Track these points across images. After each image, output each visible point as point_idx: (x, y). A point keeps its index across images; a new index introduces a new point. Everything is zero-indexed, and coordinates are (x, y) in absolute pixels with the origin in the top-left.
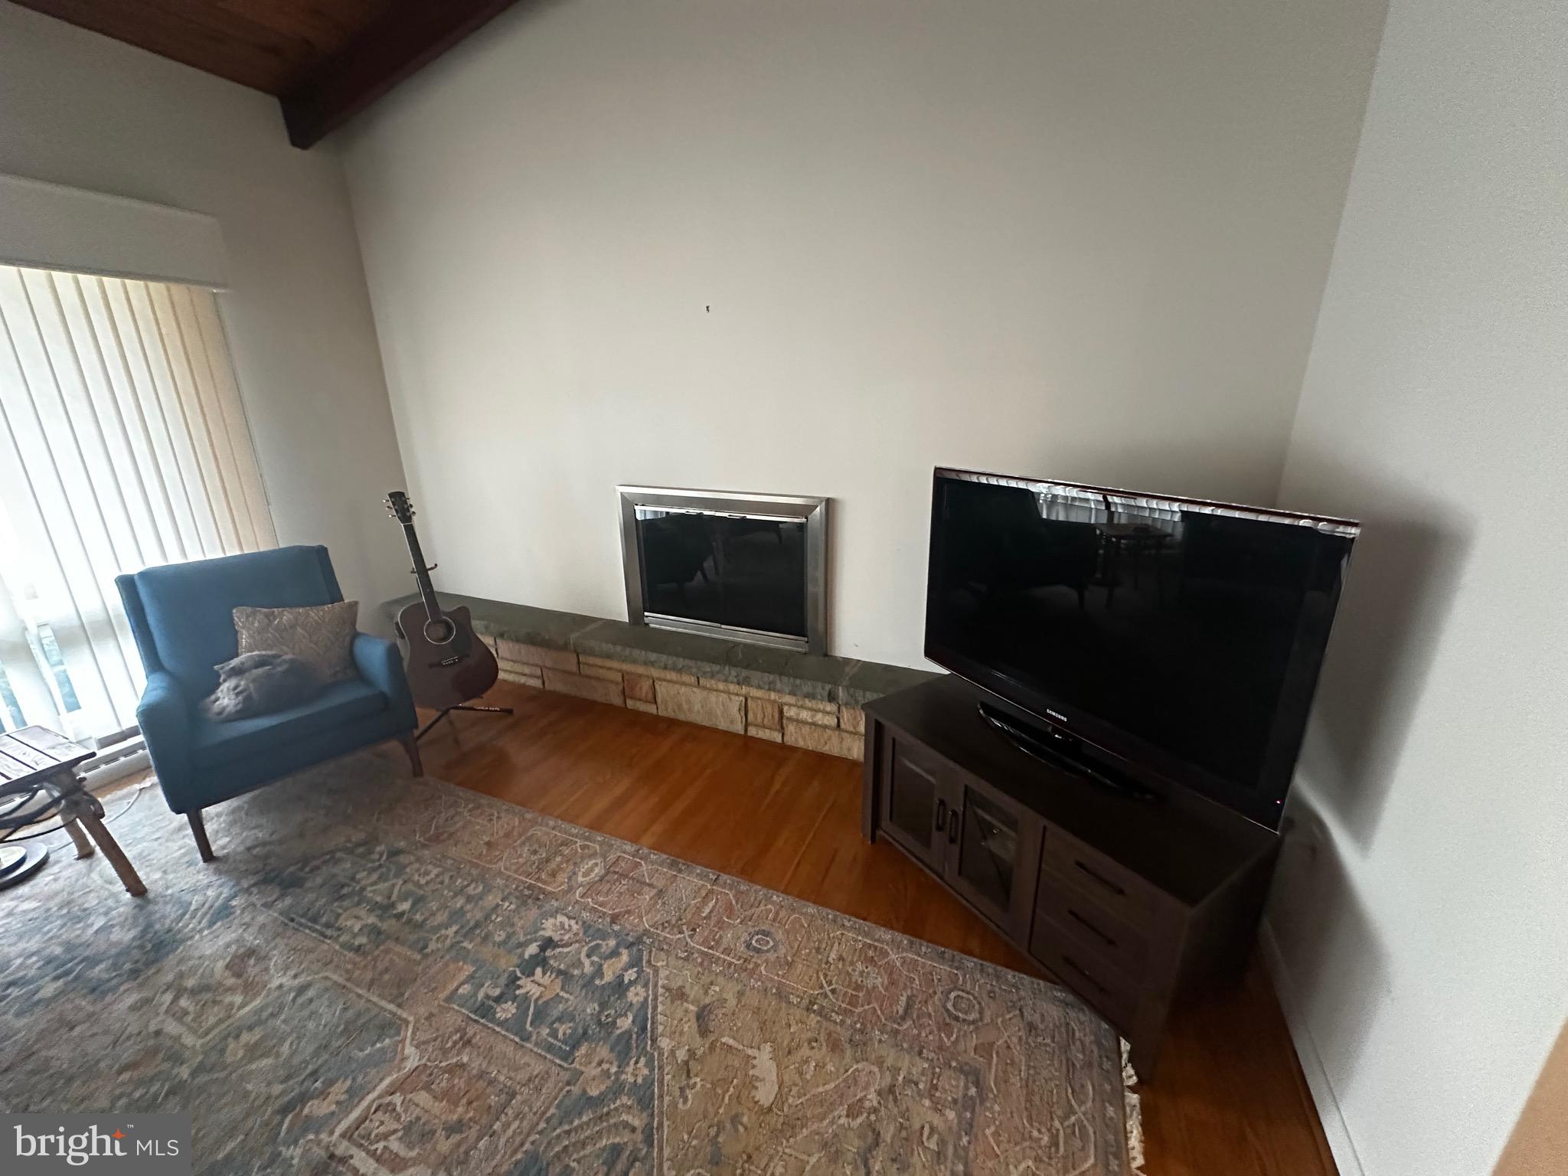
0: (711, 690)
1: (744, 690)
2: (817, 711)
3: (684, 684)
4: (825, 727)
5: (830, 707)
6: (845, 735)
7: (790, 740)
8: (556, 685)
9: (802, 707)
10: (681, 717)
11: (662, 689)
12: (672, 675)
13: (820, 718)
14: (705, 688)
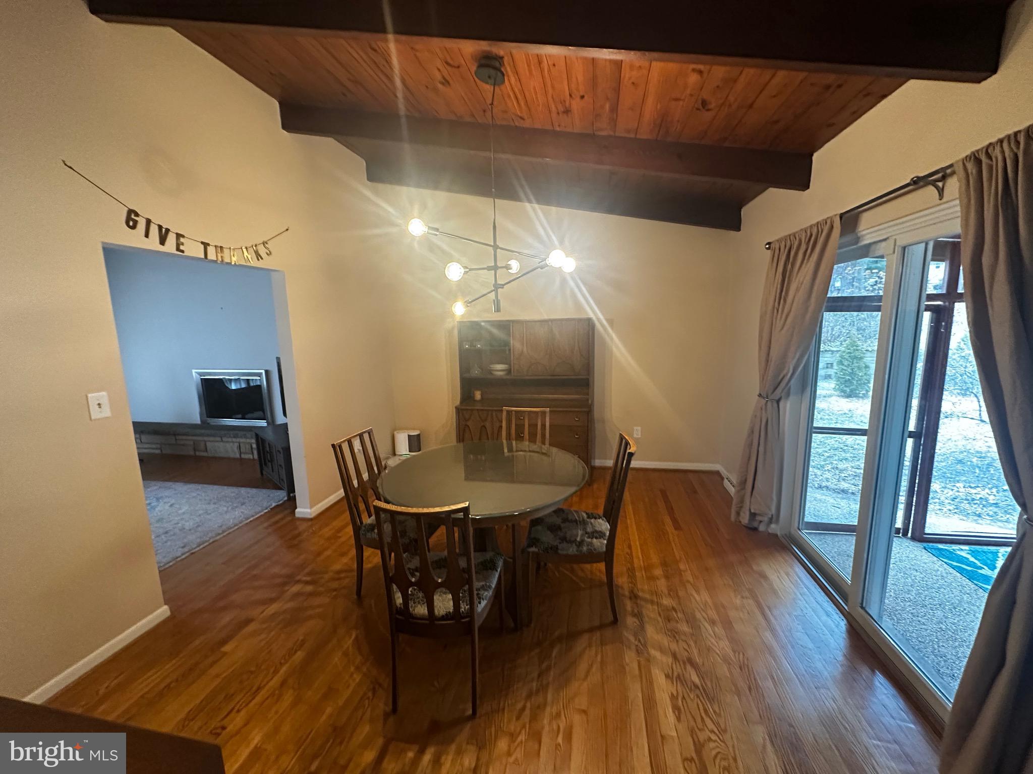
0: (227, 442)
1: (238, 440)
8: (167, 451)
10: (217, 455)
11: (208, 444)
12: (211, 439)
14: (224, 442)
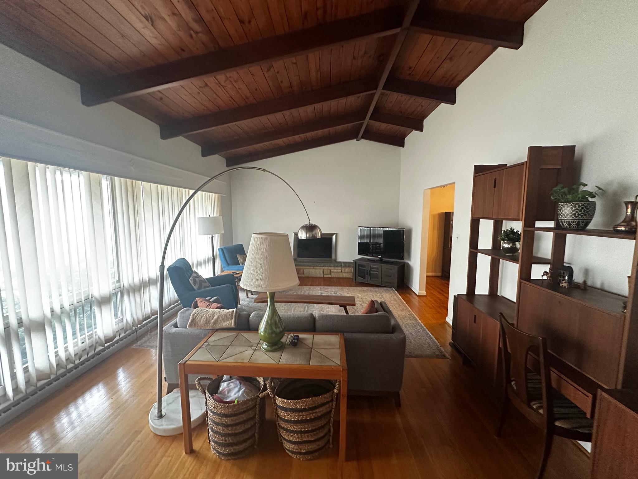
0: (317, 269)
1: (322, 268)
2: (338, 269)
3: (311, 269)
4: (339, 272)
5: (340, 268)
6: (343, 273)
7: (332, 276)
9: (335, 269)
10: (309, 276)
11: (306, 270)
12: (308, 267)
13: (338, 271)
14: (315, 269)
